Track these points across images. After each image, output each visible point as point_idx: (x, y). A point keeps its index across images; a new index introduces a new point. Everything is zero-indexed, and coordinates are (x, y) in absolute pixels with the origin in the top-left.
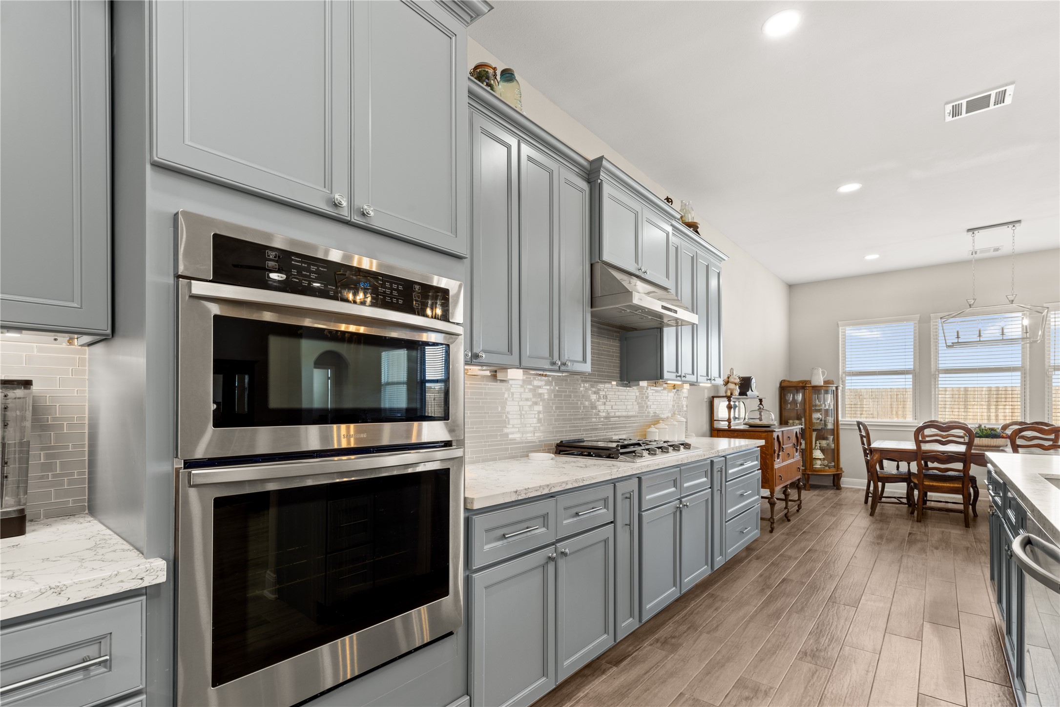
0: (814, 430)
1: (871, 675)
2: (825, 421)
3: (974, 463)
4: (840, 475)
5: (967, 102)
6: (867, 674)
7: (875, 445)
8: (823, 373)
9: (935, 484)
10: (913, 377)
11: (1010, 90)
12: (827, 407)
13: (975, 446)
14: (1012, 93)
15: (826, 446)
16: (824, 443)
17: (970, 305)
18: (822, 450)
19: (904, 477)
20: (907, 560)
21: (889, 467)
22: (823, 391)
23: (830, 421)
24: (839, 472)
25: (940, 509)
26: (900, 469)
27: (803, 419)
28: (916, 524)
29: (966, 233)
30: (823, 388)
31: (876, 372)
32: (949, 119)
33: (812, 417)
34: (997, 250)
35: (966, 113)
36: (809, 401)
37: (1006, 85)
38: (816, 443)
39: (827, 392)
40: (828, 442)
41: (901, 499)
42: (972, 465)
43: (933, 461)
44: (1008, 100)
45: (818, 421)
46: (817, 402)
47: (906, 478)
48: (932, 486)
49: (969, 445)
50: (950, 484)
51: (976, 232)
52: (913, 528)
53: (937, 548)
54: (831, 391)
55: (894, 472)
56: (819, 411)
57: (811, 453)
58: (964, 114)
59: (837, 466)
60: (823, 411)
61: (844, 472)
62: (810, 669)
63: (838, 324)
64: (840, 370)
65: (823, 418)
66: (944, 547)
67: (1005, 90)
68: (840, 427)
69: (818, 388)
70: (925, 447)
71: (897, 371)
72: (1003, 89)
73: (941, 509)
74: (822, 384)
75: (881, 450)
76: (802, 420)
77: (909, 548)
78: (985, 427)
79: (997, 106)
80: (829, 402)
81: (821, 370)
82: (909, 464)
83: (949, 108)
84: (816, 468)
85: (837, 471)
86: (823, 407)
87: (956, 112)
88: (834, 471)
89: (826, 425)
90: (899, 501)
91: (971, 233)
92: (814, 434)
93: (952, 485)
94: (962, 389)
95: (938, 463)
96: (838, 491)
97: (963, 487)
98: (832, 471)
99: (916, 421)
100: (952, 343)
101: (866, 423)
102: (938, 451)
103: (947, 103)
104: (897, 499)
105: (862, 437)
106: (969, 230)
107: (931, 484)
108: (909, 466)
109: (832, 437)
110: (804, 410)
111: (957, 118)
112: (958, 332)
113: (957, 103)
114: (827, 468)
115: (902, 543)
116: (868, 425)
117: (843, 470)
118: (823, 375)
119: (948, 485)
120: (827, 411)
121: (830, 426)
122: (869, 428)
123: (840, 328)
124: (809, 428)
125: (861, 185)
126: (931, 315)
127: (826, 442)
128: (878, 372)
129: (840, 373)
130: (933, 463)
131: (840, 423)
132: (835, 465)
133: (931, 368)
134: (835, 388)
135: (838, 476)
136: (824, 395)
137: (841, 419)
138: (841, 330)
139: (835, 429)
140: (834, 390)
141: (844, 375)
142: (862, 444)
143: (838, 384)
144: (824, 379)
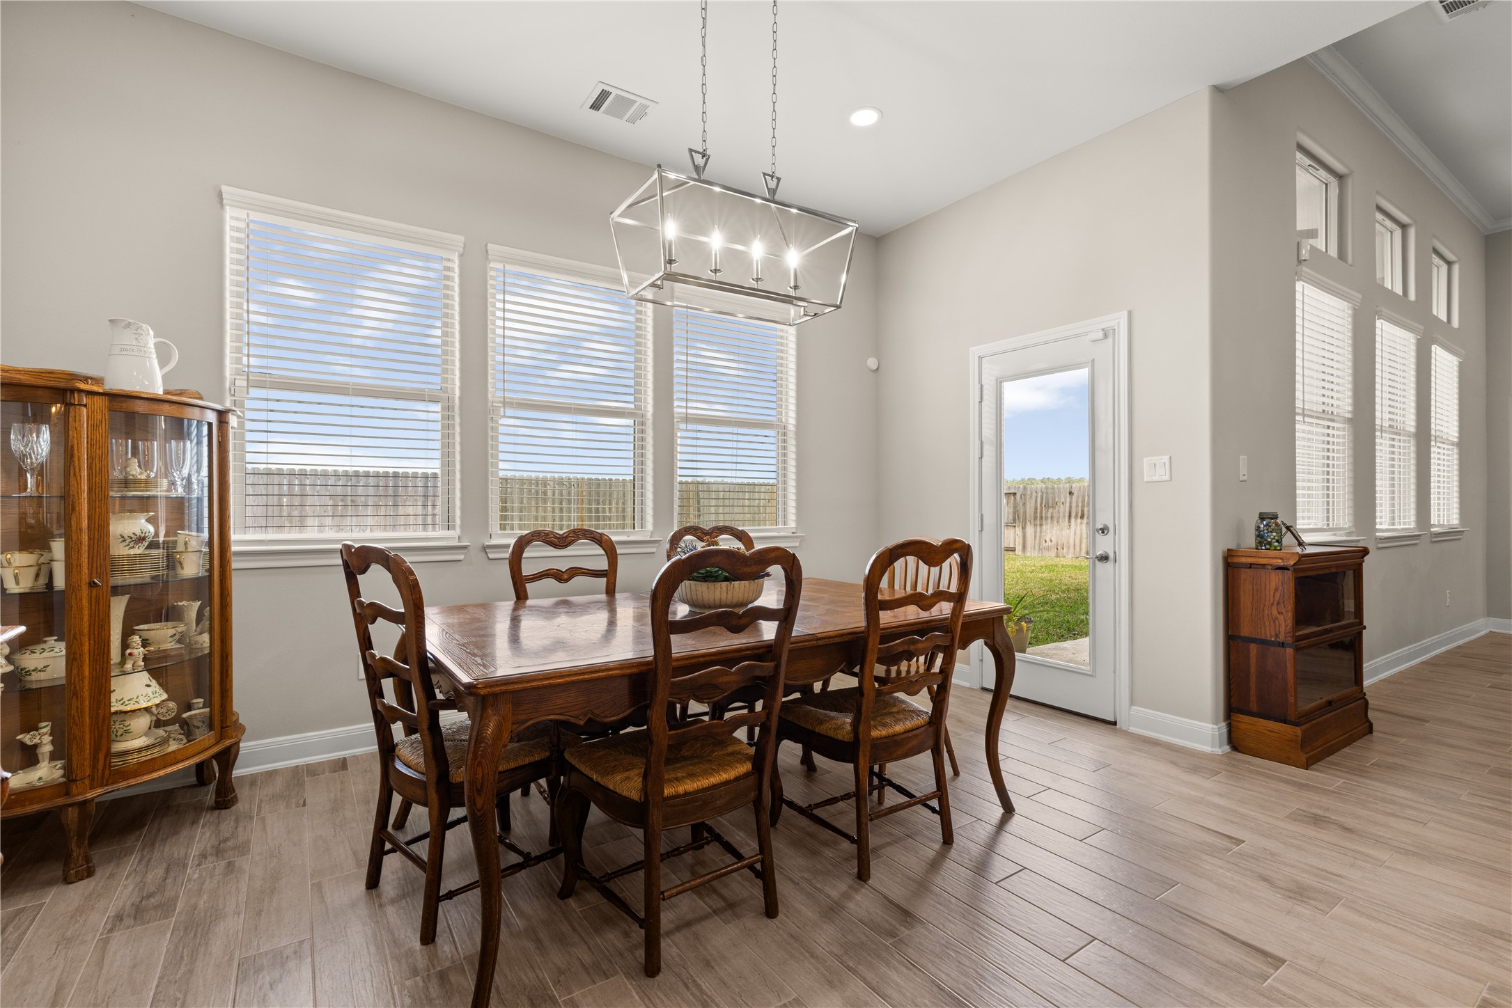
0: (116, 591)
2: (170, 546)
4: (233, 751)
12: (180, 491)
16: (164, 635)
18: (157, 667)
22: (162, 424)
23: (193, 544)
24: (228, 742)
27: (58, 547)
30: (166, 407)
33: (104, 533)
36: (91, 459)
38: (125, 645)
39: (179, 429)
40: (182, 628)
45: (139, 550)
46: (135, 470)
54: (199, 427)
56: (145, 504)
57: (102, 691)
59: (222, 720)
60: (160, 507)
63: (220, 195)
64: (228, 363)
68: (234, 565)
74: (158, 391)
76: (49, 549)
80: (185, 472)
81: (151, 341)
84: (123, 753)
85: (222, 737)
86: (161, 490)
88: (208, 744)
89: (172, 562)
92: (118, 608)
98: (196, 744)
99: (451, 533)
109: (197, 604)
110: (67, 499)
118: (163, 360)
120: (179, 507)
121: (192, 567)
123: (229, 212)
124: (92, 585)
127: (171, 632)
129: (227, 370)
131: (234, 548)
132: (212, 718)
134: (212, 417)
135: (227, 758)
136: (167, 440)
137: (239, 538)
138: (232, 218)
139: (210, 577)
140: (210, 425)
141: (241, 383)
142: (366, 643)
143: (228, 404)
144: (164, 377)
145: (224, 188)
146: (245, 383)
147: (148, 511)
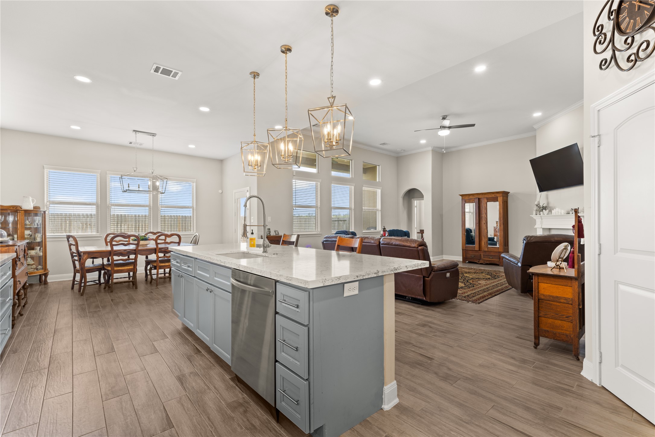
1: (150, 382)
2: (34, 236)
3: (140, 254)
4: (47, 274)
5: (163, 68)
6: (148, 383)
7: (81, 249)
8: (33, 201)
9: (120, 268)
10: (96, 207)
11: (180, 73)
12: (36, 226)
13: (141, 245)
14: (180, 76)
15: (35, 254)
17: (134, 171)
19: (100, 267)
20: (121, 315)
21: (89, 263)
22: (32, 214)
23: (38, 236)
24: (46, 272)
25: (121, 282)
26: (94, 263)
27: (16, 236)
28: (112, 293)
29: (132, 132)
30: (34, 212)
31: (72, 203)
32: (152, 71)
33: (24, 234)
34: (141, 144)
35: (160, 73)
37: (179, 71)
40: (36, 251)
41: (96, 282)
42: (138, 255)
43: (119, 256)
44: (177, 78)
45: (29, 236)
46: (28, 222)
47: (99, 269)
48: (119, 270)
49: (138, 245)
50: (128, 267)
51: (137, 133)
52: (111, 296)
53: (131, 304)
54: (40, 215)
55: (91, 265)
58: (159, 74)
59: (45, 268)
60: (33, 229)
61: (49, 271)
62: (117, 401)
63: (44, 167)
64: (45, 200)
65: (33, 234)
66: (134, 302)
67: (178, 73)
68: (47, 240)
69: (29, 212)
70: (115, 248)
71: (86, 203)
72: (178, 72)
73: (117, 283)
74: (32, 209)
75: (88, 253)
77: (117, 308)
78: (141, 235)
79: (172, 78)
80: (38, 222)
81: (31, 199)
82: (103, 259)
83: (154, 67)
85: (45, 271)
86: (32, 226)
87: (157, 70)
88: (42, 272)
89: (35, 239)
90: (95, 283)
91: (135, 132)
93: (129, 268)
94: (134, 216)
95: (122, 256)
96: (46, 286)
97: (134, 268)
98: (41, 272)
99: (98, 234)
100: (126, 190)
101: (75, 236)
102: (122, 250)
103: (156, 64)
104: (94, 282)
105: (70, 245)
106: (134, 131)
107: (118, 269)
108: (103, 260)
109: (39, 247)
110: (17, 228)
111: (156, 73)
112: (129, 184)
113: (159, 66)
114: (35, 270)
115: (112, 307)
116: (77, 237)
117: (49, 270)
119: (127, 268)
120: (36, 229)
121: (38, 240)
122: (77, 239)
123: (45, 170)
125: (91, 81)
126: (107, 172)
127: (35, 251)
128: (74, 203)
129: (45, 202)
130: (119, 257)
131: (47, 237)
132: (43, 268)
133: (107, 202)
134: (42, 212)
135: (46, 275)
136: (34, 216)
137: (48, 234)
138: (46, 171)
139: (42, 241)
140: (42, 214)
141: (48, 203)
142: (70, 250)
143: (45, 210)
144: (33, 205)
145: (44, 166)
146: (49, 204)
147: (30, 230)
